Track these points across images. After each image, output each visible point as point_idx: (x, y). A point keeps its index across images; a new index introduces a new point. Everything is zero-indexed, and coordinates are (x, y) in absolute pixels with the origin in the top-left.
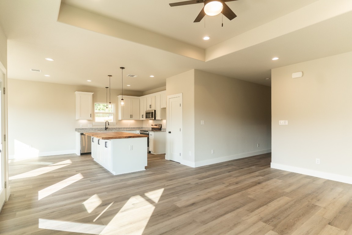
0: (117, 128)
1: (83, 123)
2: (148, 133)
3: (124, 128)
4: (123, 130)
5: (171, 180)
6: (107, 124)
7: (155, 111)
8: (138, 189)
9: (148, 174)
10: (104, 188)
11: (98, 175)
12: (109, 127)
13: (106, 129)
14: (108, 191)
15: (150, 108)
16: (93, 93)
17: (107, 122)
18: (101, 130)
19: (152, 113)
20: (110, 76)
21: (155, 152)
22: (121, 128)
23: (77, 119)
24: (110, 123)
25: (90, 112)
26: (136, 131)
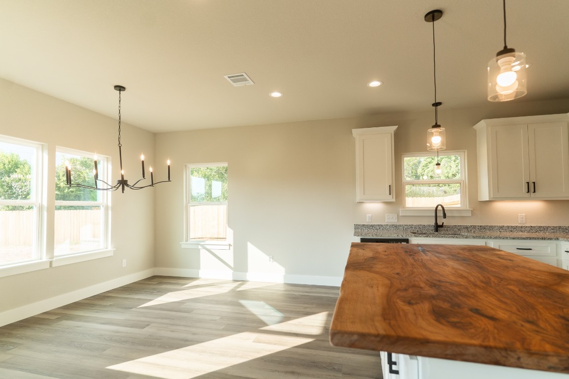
0: (474, 227)
1: (374, 209)
3: (502, 227)
6: (440, 214)
12: (446, 222)
13: (437, 230)
16: (396, 127)
17: (440, 208)
18: (420, 231)
22: (491, 228)
23: (358, 200)
24: (451, 211)
25: (388, 179)
26: (557, 242)
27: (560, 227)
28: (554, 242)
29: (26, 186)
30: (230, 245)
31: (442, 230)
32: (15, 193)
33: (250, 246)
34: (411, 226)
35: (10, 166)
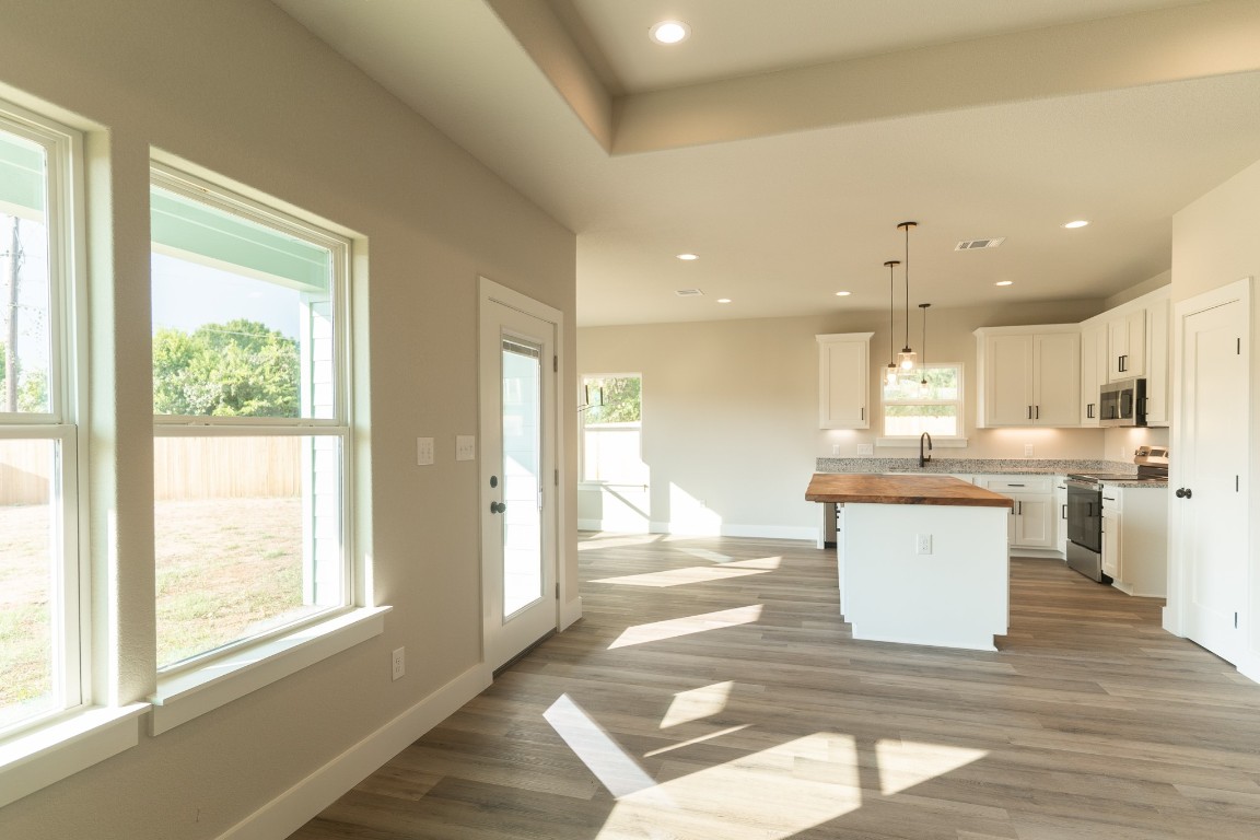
0: (970, 461)
1: (843, 438)
2: (1096, 488)
3: (1003, 462)
4: (995, 469)
5: (1074, 731)
6: (926, 445)
7: (1142, 384)
8: (879, 713)
9: (990, 669)
10: (774, 671)
11: (805, 623)
12: (934, 455)
13: (922, 465)
14: (771, 685)
15: (1122, 369)
16: (871, 334)
17: (926, 437)
18: (904, 464)
19: (1128, 393)
20: (891, 263)
21: (1129, 585)
22: (991, 462)
23: (822, 426)
24: (939, 441)
25: (861, 400)
26: (1054, 477)
27: (1073, 462)
28: (1050, 477)
29: (208, 392)
30: (645, 486)
31: (929, 466)
32: (188, 406)
33: (674, 488)
34: (891, 460)
35: (179, 354)
